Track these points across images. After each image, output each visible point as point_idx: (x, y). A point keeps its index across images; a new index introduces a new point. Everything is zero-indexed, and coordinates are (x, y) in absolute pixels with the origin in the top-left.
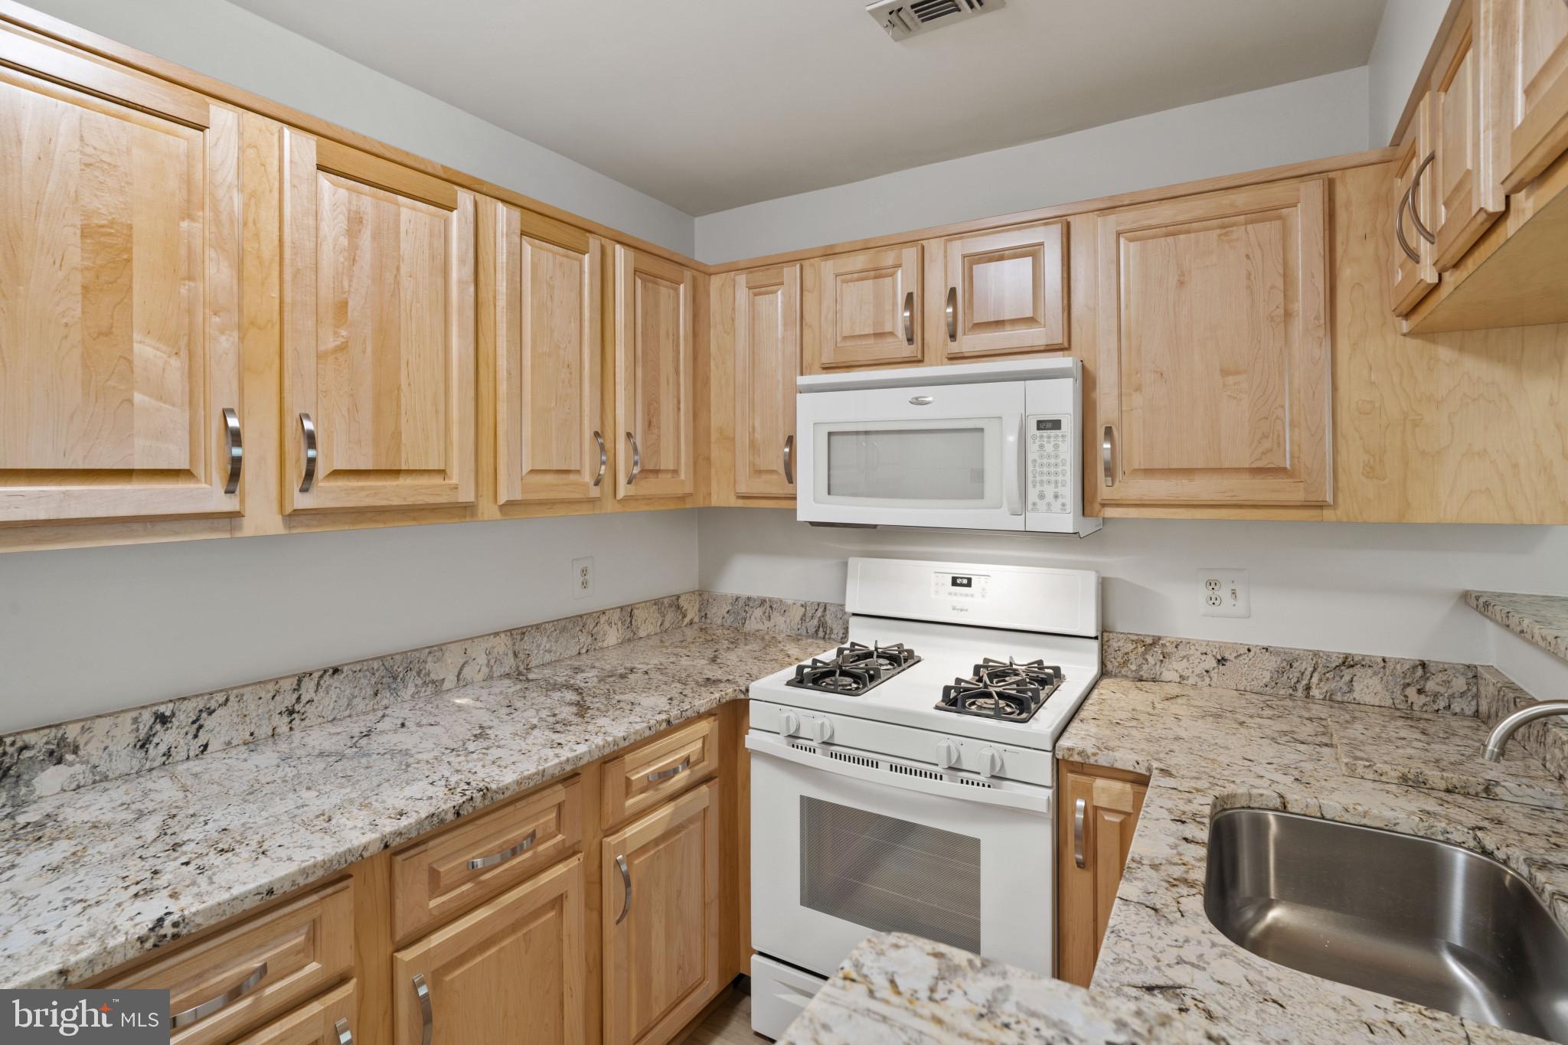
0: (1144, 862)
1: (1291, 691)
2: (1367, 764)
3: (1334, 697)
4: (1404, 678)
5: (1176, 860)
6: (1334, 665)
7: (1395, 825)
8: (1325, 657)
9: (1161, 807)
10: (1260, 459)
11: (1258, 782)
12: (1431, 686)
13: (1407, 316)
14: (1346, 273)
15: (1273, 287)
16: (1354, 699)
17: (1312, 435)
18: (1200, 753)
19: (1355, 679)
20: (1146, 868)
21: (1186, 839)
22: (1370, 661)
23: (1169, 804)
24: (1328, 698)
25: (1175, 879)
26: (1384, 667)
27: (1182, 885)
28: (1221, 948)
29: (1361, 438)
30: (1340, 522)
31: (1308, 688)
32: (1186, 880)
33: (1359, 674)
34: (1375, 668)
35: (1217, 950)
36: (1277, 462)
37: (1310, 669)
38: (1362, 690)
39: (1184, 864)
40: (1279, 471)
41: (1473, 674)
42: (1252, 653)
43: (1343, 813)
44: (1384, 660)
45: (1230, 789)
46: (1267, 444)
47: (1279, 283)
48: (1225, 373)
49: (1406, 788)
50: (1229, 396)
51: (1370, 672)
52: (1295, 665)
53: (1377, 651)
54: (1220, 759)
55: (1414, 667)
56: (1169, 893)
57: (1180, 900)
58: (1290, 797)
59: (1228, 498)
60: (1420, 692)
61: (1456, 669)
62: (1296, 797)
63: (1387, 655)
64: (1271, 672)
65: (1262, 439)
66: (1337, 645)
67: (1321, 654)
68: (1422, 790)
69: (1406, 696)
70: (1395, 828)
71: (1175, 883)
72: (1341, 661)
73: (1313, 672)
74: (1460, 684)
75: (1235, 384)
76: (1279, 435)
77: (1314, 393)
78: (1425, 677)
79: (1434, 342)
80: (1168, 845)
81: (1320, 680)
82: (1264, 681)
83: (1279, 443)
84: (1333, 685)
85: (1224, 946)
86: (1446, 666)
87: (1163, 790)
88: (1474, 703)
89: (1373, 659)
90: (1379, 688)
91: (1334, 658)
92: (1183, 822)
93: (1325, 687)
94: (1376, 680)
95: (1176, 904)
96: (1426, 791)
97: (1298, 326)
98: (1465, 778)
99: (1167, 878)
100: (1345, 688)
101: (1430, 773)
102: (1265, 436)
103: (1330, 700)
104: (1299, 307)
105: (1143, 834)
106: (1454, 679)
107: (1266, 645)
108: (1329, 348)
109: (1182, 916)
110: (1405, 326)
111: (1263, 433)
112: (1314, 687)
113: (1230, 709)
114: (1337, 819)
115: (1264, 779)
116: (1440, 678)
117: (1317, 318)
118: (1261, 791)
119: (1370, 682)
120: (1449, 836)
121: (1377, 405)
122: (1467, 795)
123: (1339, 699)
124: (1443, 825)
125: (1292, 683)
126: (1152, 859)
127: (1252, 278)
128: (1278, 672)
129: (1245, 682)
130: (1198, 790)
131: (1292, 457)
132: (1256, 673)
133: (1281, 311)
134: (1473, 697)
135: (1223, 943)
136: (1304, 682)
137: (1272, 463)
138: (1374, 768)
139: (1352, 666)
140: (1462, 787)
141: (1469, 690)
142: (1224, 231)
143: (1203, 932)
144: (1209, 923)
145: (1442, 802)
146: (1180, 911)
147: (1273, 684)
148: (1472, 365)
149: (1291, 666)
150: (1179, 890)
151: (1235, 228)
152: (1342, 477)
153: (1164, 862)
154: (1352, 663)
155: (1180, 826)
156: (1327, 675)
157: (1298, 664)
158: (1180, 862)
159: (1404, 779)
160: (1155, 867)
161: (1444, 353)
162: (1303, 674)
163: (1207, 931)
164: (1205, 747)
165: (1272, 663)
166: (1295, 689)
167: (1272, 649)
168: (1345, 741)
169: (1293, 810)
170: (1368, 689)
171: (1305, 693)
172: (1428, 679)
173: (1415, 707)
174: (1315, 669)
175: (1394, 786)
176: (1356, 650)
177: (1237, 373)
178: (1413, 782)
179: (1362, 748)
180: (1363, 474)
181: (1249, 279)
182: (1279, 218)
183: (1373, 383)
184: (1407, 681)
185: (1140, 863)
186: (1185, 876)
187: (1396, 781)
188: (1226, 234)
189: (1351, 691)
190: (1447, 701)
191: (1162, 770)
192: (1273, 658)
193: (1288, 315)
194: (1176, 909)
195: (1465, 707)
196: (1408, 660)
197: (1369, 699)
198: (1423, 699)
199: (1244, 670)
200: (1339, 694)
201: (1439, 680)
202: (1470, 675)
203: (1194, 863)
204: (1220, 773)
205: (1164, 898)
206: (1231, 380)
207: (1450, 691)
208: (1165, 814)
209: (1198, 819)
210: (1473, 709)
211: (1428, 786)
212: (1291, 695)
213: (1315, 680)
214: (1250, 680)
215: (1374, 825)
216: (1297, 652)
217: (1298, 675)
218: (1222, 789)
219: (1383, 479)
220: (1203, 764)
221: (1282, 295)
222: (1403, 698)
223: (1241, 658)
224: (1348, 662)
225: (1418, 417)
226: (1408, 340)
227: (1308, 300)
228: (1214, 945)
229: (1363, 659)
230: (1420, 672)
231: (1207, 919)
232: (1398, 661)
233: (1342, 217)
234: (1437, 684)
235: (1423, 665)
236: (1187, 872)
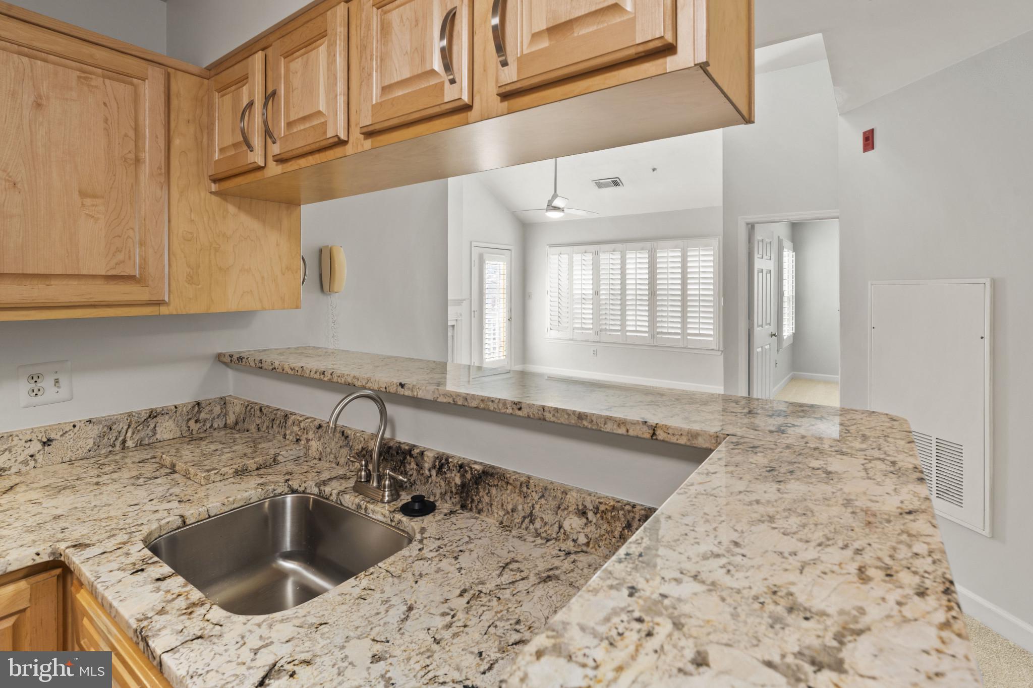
0: (149, 615)
1: (110, 449)
2: (216, 471)
3: (143, 442)
4: (188, 415)
5: (170, 597)
6: (143, 420)
7: (250, 499)
8: (136, 415)
9: (111, 571)
10: (114, 268)
11: (158, 516)
12: (203, 416)
13: (215, 181)
14: (177, 142)
15: (126, 135)
16: (157, 439)
17: (156, 253)
18: (91, 518)
19: (157, 425)
20: (157, 617)
21: (158, 580)
22: (167, 410)
23: (115, 565)
24: (138, 444)
25: (186, 609)
26: (176, 412)
27: (195, 609)
28: (265, 623)
29: (185, 257)
30: (171, 316)
31: (124, 441)
32: (194, 604)
33: (160, 421)
34: (171, 414)
35: (264, 626)
36: (128, 271)
37: (125, 427)
38: (161, 432)
39: (179, 595)
40: (130, 278)
41: (224, 402)
42: (77, 428)
43: (222, 507)
44: (176, 407)
45: (145, 530)
46: (120, 257)
47: (131, 134)
48: (83, 194)
49: (239, 477)
50: (87, 215)
51: (167, 417)
52: (113, 427)
53: (169, 403)
54: (112, 514)
55: (193, 407)
56: (195, 620)
57: (206, 617)
58: (187, 514)
59: (85, 300)
60: (196, 421)
61: (215, 401)
62: (192, 512)
63: (176, 403)
64: (94, 439)
65: (116, 252)
66: (142, 405)
67: (134, 414)
68: (246, 474)
69: (189, 427)
70: (250, 502)
71: (189, 611)
72: (148, 415)
73: (128, 429)
74: (217, 410)
75: (93, 205)
76: (130, 252)
77: (157, 222)
78: (199, 412)
79: (226, 200)
80: (151, 592)
81: (133, 433)
82: (88, 448)
83: (130, 257)
84: (142, 434)
85: (264, 621)
86: (210, 401)
87: (97, 559)
88: (224, 419)
89: (169, 408)
90: (173, 426)
91: (143, 414)
92: (142, 570)
93: (137, 437)
94: (171, 422)
95: (207, 623)
96: (248, 474)
97: (145, 170)
98: (265, 458)
99: (180, 613)
100: (151, 434)
101: (249, 463)
102: (118, 250)
103: (141, 445)
104: (146, 156)
105: (121, 598)
106: (215, 408)
107: (87, 418)
108: (167, 192)
109: (221, 626)
110: (214, 187)
111: (117, 248)
112: (128, 440)
113: (75, 478)
114: (218, 513)
115: (161, 512)
116: (208, 408)
117: (160, 168)
118: (167, 520)
119: (167, 424)
120: (276, 492)
121: (195, 235)
122: (266, 467)
123: (146, 442)
124: (273, 487)
125: (112, 442)
126: (153, 609)
127: (109, 123)
128: (100, 437)
129: (70, 453)
130: (124, 543)
131: (140, 267)
132: (80, 443)
133: (132, 156)
134: (224, 416)
135: (262, 620)
136: (121, 439)
137: (124, 272)
138: (220, 472)
139: (156, 417)
140: (264, 464)
141: (222, 412)
142: (83, 75)
143: (245, 624)
144: (240, 616)
145: (261, 476)
146: (216, 624)
147: (96, 447)
148: (244, 218)
149: (111, 429)
150: (198, 613)
151: (93, 77)
152: (173, 284)
153: (164, 604)
154: (155, 414)
155: (144, 574)
156: (138, 428)
157: (116, 426)
158: (174, 596)
159: (236, 472)
160: (162, 612)
161: (232, 209)
162: (120, 433)
163: (245, 621)
164: (89, 512)
165: (94, 431)
166: (114, 446)
167: (94, 420)
168: (190, 464)
169: (191, 522)
170: (166, 429)
171: (122, 446)
172: (201, 412)
173: (194, 433)
174: (129, 426)
175: (232, 479)
176: (156, 405)
177: (94, 196)
178: (241, 472)
179: (203, 464)
180: (187, 282)
181: (106, 123)
182: (132, 84)
183: (192, 221)
184: (189, 417)
185: (147, 618)
186: (189, 602)
187: (232, 476)
188: (85, 78)
189: (155, 434)
190: (211, 422)
191: (74, 546)
192: (96, 427)
193: (138, 161)
194: (212, 626)
195: (219, 423)
196: (188, 403)
197: (167, 436)
198: (199, 425)
199: (70, 444)
200: (147, 439)
201: (206, 411)
202: (223, 403)
203: (184, 589)
204: (125, 524)
205: (194, 626)
206: (88, 201)
207: (212, 416)
208: (120, 574)
209: (150, 562)
210: (224, 423)
211: (248, 471)
212: (110, 451)
213: (129, 434)
214: (75, 450)
215: (239, 506)
216: (115, 417)
217: (117, 434)
218: (140, 533)
219: (198, 285)
220: (104, 524)
221: (134, 144)
222: (187, 429)
223: (67, 435)
224: (153, 415)
225: (217, 246)
226: (213, 197)
227: (151, 152)
228: (259, 625)
229: (163, 410)
230: (196, 409)
231: (237, 616)
232: (184, 405)
233: (174, 102)
234: (206, 413)
235: (198, 404)
236: (187, 599)
